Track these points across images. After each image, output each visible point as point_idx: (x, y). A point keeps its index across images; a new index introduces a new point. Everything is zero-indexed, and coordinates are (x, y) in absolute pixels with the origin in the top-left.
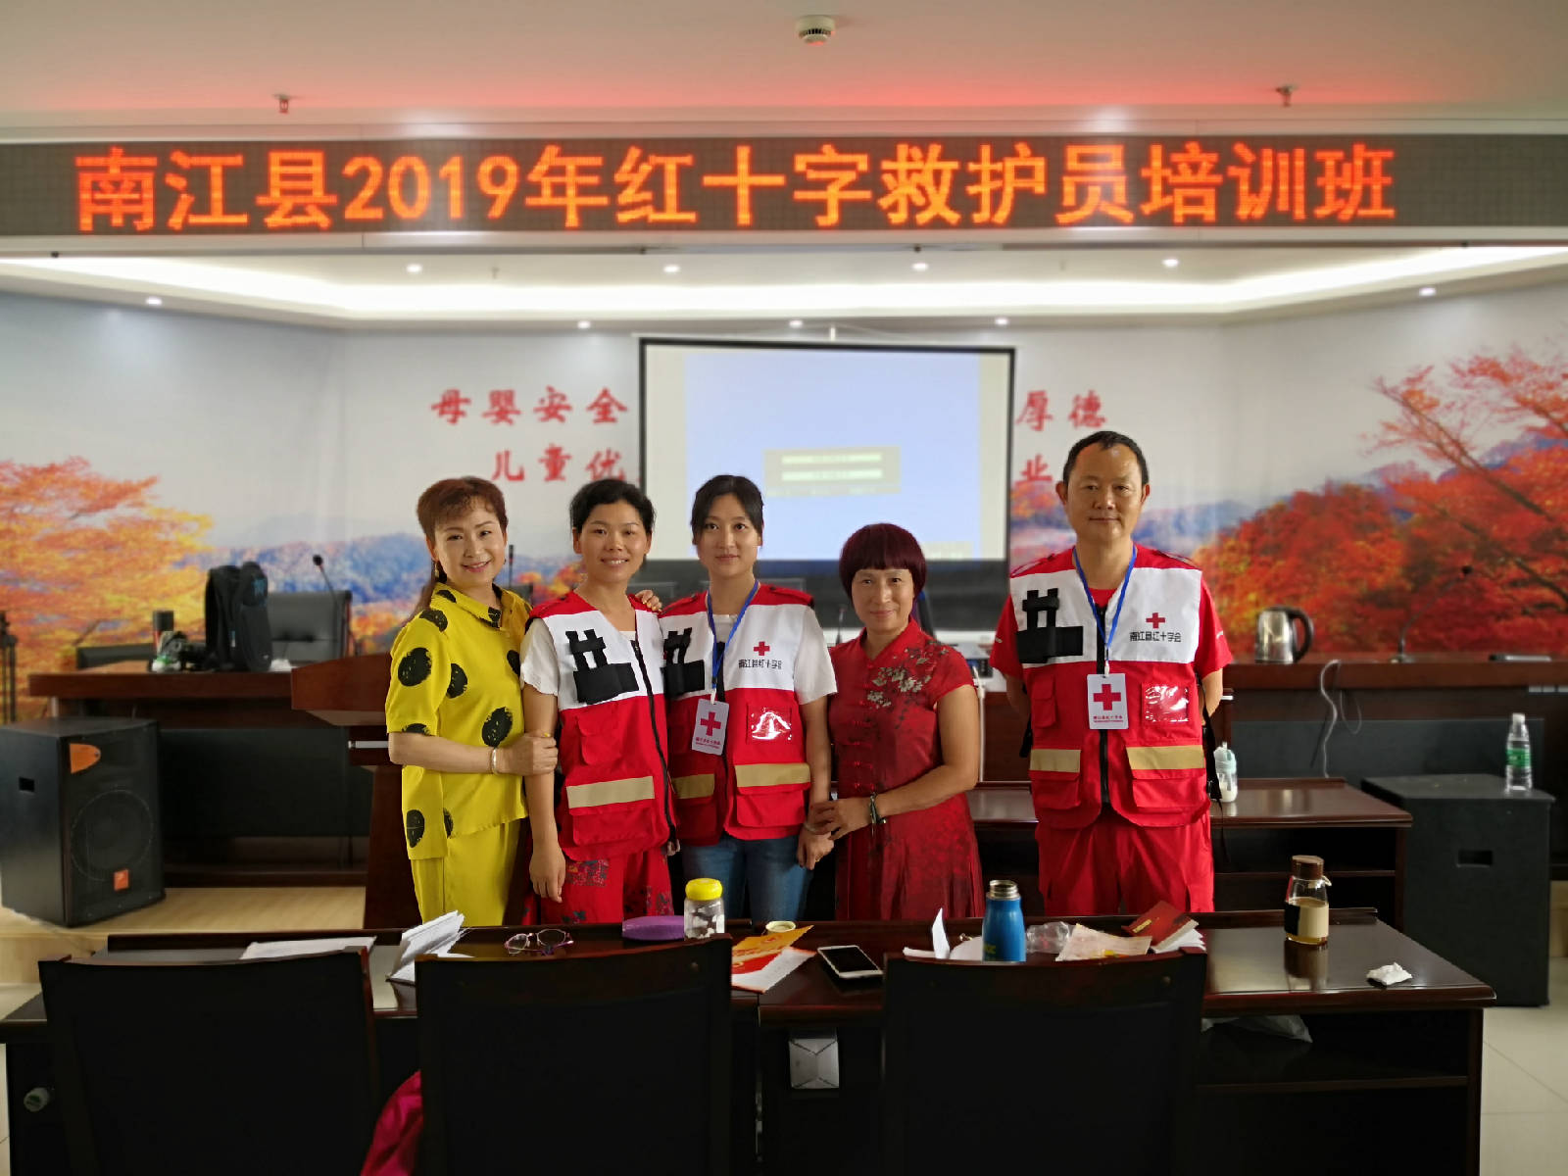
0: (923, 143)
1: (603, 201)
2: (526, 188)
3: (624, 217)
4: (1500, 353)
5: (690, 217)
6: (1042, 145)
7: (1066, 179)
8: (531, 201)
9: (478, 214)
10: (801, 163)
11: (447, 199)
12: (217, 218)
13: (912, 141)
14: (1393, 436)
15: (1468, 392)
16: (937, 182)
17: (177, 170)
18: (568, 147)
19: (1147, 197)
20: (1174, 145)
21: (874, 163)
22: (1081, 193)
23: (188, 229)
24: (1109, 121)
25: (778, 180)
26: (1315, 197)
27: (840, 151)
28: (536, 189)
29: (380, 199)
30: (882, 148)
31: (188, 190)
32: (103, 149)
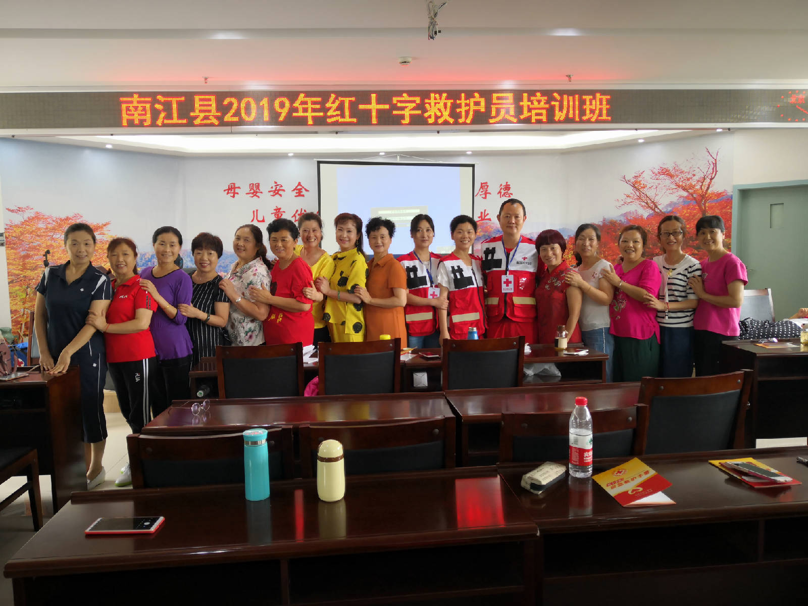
0: (440, 93)
1: (321, 114)
2: (293, 109)
3: (329, 120)
4: (670, 166)
5: (355, 120)
6: (483, 94)
7: (492, 106)
8: (295, 114)
9: (274, 119)
10: (395, 100)
11: (263, 113)
12: (175, 121)
13: (435, 92)
14: (629, 200)
15: (657, 182)
16: (446, 108)
17: (159, 102)
18: (308, 94)
19: (522, 113)
20: (532, 93)
21: (422, 100)
22: (498, 111)
23: (164, 125)
24: (508, 85)
25: (387, 107)
26: (582, 112)
27: (409, 96)
28: (296, 110)
29: (237, 113)
30: (425, 95)
31: (164, 110)
32: (130, 95)
